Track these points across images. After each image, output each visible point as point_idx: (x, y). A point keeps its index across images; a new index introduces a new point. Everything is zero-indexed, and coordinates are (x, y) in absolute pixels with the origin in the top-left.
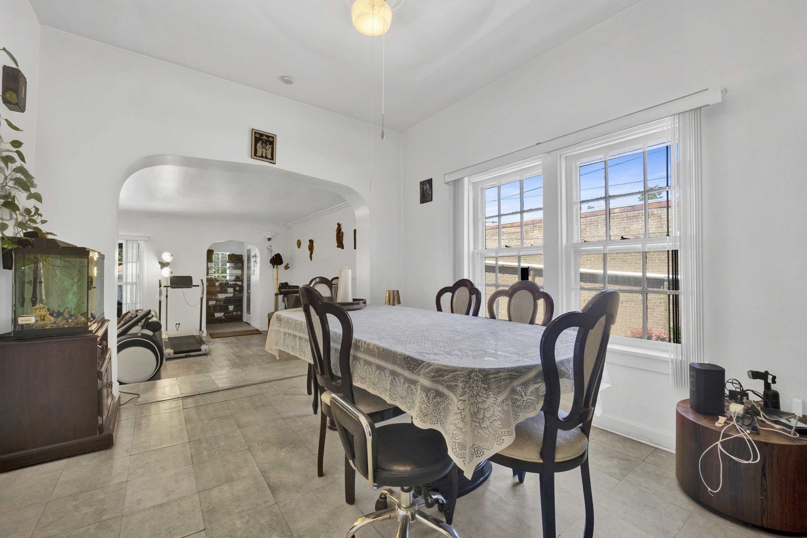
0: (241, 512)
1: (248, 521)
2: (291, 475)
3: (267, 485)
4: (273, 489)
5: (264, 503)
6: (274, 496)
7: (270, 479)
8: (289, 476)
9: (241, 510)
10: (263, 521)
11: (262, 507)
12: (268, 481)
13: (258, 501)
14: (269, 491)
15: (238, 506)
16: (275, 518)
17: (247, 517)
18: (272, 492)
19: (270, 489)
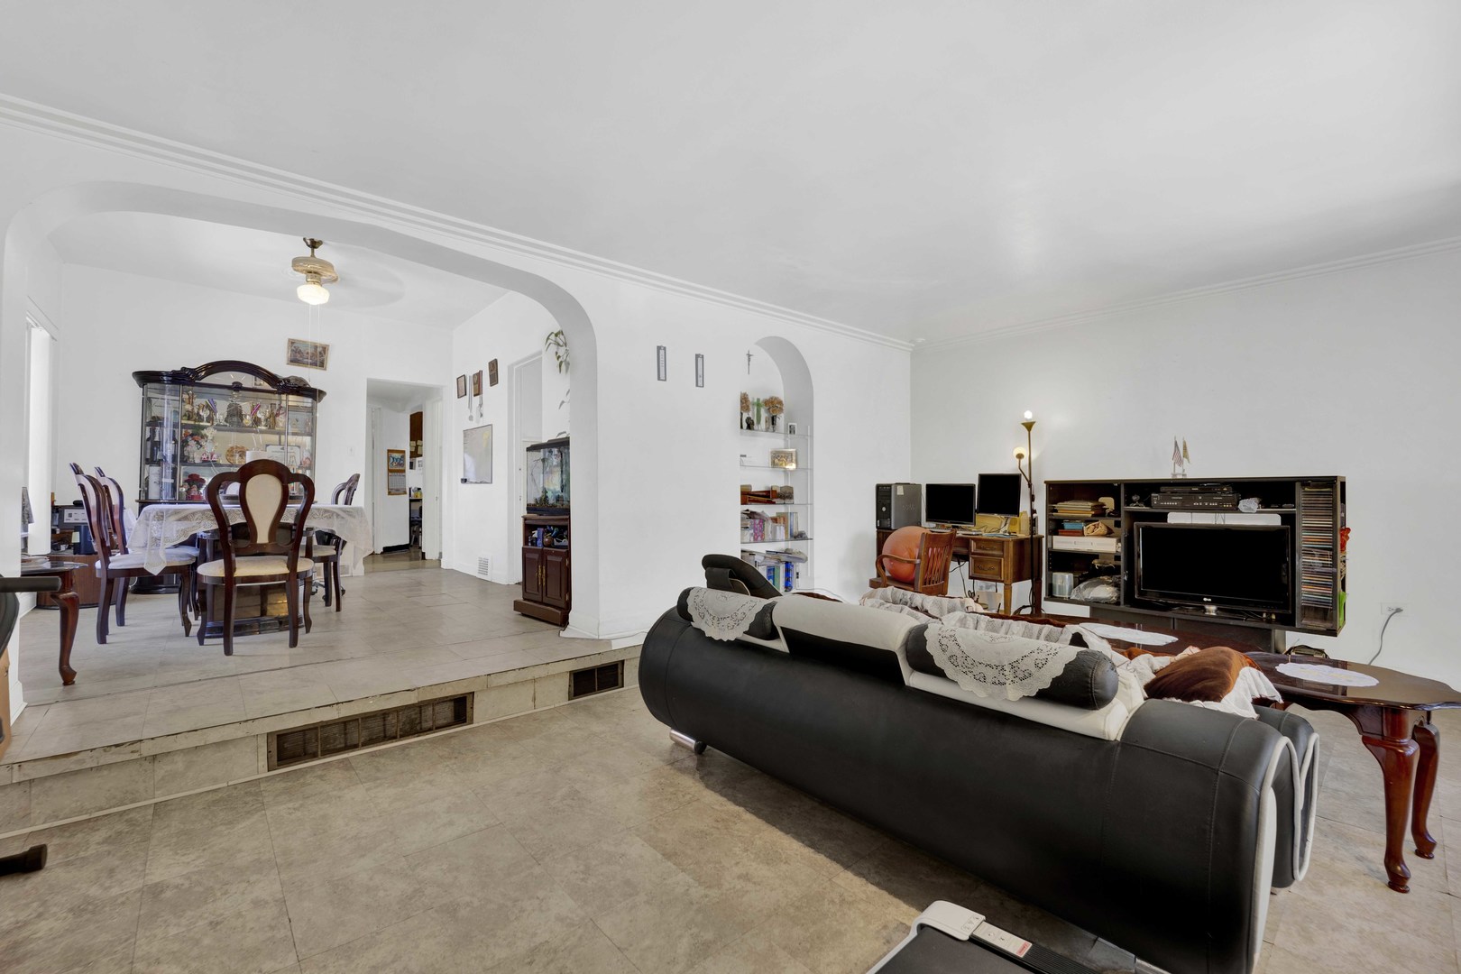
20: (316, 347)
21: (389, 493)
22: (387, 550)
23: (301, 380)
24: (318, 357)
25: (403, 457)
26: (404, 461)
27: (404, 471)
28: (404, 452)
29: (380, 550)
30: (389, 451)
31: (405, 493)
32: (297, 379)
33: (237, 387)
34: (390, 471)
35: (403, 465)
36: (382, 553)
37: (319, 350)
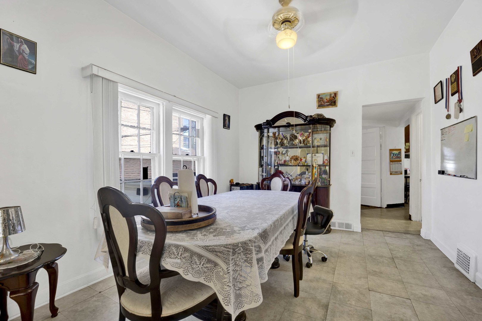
0: (349, 307)
1: (348, 301)
2: (310, 307)
3: (328, 311)
4: (326, 307)
5: (336, 303)
6: (329, 303)
7: (323, 313)
8: (311, 308)
9: (349, 308)
10: (341, 297)
11: (338, 302)
12: (326, 313)
13: (338, 306)
14: (329, 307)
15: (350, 311)
16: (335, 294)
17: (348, 303)
18: (328, 306)
19: (328, 308)
20: (331, 94)
21: (391, 174)
22: (389, 206)
23: (321, 115)
24: (332, 101)
25: (400, 153)
26: (401, 155)
27: (401, 161)
28: (400, 150)
29: (385, 206)
30: (390, 150)
31: (401, 173)
32: (318, 115)
33: (289, 125)
34: (391, 161)
35: (400, 158)
36: (386, 208)
37: (333, 95)
